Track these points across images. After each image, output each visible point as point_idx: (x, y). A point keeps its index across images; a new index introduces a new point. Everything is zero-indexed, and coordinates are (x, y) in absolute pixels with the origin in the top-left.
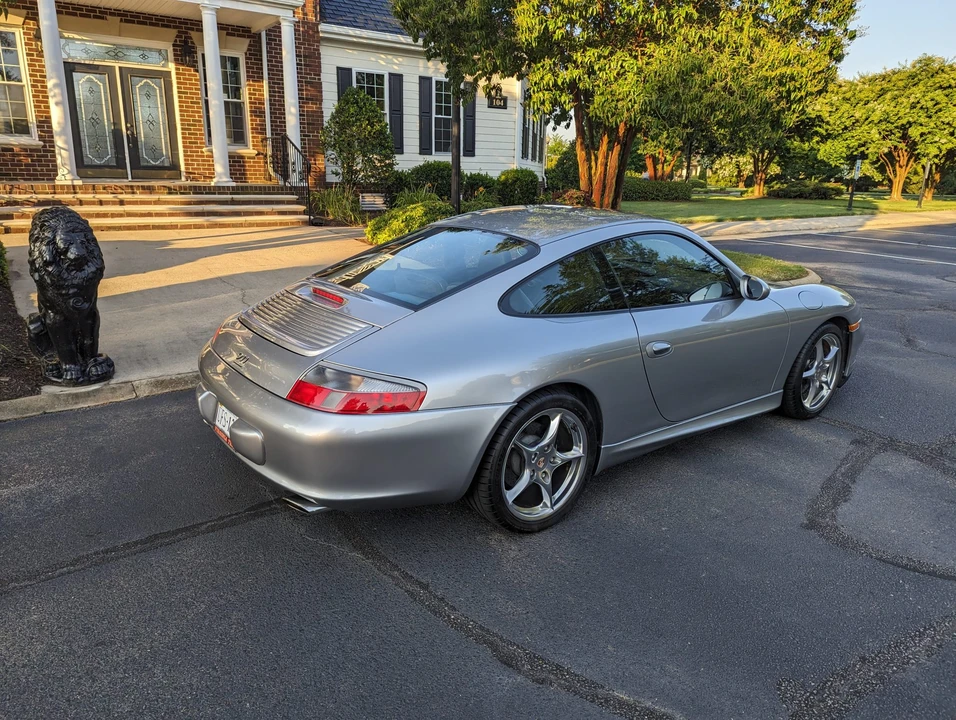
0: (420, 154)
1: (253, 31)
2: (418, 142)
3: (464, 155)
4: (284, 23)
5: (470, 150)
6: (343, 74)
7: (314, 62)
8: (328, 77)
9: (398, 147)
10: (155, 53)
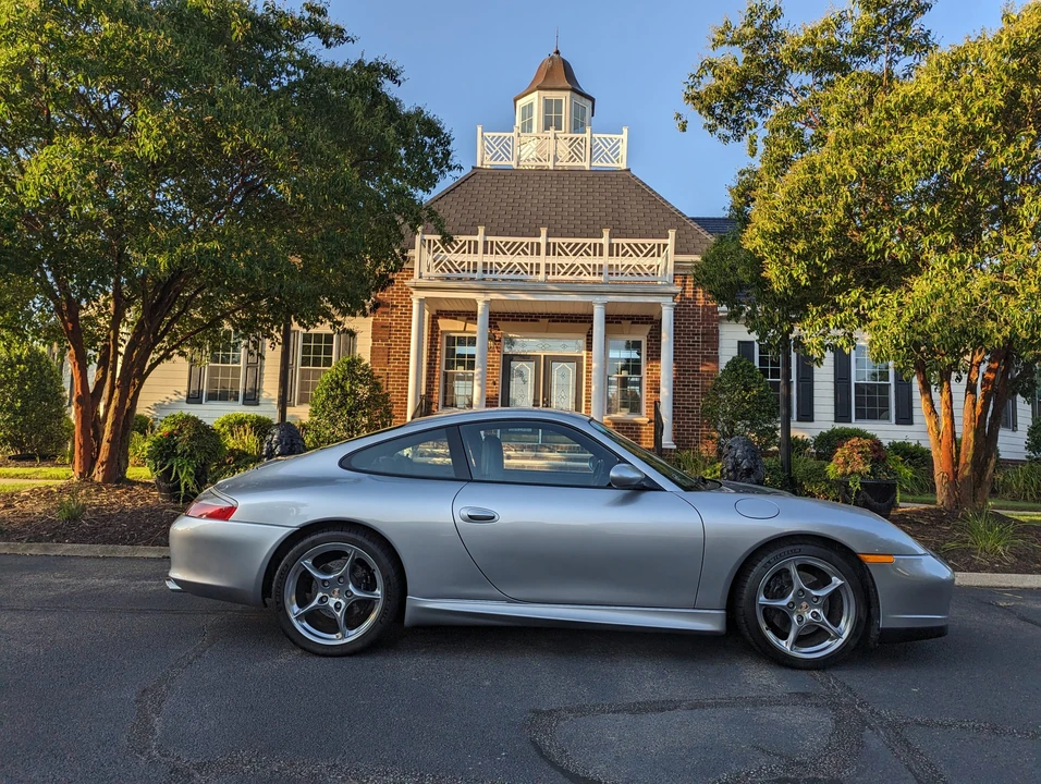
0: (835, 422)
1: (655, 318)
2: (832, 409)
3: (897, 423)
4: (664, 308)
5: (905, 417)
6: (744, 347)
7: (712, 339)
8: (727, 351)
9: (807, 415)
10: (572, 343)
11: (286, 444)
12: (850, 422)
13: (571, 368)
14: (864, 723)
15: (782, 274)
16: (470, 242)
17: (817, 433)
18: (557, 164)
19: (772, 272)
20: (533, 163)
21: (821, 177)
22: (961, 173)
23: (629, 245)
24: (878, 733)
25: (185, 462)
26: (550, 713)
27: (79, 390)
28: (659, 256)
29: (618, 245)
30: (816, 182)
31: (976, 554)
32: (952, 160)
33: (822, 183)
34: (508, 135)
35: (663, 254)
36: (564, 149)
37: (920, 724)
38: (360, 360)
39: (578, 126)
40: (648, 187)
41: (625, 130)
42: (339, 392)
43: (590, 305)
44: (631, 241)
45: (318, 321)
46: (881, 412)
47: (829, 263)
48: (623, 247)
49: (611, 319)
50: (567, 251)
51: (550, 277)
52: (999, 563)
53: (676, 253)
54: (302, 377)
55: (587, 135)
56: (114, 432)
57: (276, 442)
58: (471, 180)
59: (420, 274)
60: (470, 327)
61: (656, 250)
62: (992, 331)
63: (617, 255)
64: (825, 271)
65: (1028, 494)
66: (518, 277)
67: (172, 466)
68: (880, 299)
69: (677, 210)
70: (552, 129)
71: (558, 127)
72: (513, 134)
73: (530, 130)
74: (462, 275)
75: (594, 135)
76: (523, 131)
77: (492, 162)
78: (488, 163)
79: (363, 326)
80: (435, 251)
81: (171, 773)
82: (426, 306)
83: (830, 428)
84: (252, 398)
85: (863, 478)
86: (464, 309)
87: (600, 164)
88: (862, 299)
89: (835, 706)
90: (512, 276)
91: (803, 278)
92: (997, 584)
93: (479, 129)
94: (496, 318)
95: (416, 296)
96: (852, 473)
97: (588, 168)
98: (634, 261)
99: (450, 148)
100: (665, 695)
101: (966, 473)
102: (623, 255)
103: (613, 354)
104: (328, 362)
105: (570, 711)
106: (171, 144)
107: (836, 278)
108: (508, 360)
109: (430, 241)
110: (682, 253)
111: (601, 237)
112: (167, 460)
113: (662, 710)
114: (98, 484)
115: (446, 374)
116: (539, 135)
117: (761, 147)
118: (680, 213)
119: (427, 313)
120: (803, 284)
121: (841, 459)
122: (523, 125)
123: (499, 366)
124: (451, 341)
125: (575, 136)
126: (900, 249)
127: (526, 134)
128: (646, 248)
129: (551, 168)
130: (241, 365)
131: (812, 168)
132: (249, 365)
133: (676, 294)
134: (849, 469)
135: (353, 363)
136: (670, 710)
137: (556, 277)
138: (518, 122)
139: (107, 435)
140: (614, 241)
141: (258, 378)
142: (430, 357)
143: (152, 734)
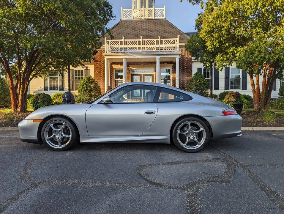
0: (225, 90)
1: (174, 62)
2: (224, 86)
3: (242, 89)
4: (176, 59)
5: (245, 88)
6: (199, 69)
7: (190, 68)
8: (194, 71)
9: (217, 88)
10: (150, 70)
11: (69, 98)
12: (229, 90)
13: (150, 77)
14: (236, 166)
15: (211, 44)
16: (120, 41)
17: (220, 93)
18: (145, 18)
19: (208, 44)
20: (138, 18)
21: (223, 12)
22: (265, 9)
23: (166, 40)
24: (240, 168)
25: (42, 104)
26: (144, 166)
27: (11, 86)
28: (175, 44)
29: (163, 40)
30: (222, 14)
31: (266, 122)
32: (263, 5)
33: (223, 14)
34: (130, 9)
35: (176, 43)
36: (147, 13)
37: (252, 165)
38: (91, 77)
39: (151, 6)
40: (171, 24)
41: (164, 7)
42: (86, 86)
43: (155, 58)
44: (167, 39)
45: (78, 65)
46: (238, 86)
47: (225, 40)
48: (164, 41)
49: (162, 63)
50: (148, 43)
51: (144, 51)
52: (272, 124)
53: (180, 43)
54: (75, 83)
55: (153, 9)
56: (22, 97)
57: (66, 97)
58: (120, 24)
59: (106, 51)
60: (122, 67)
61: (174, 42)
62: (273, 56)
63: (163, 44)
64: (224, 42)
65: (279, 107)
66: (135, 51)
67: (38, 106)
68: (240, 50)
69: (180, 30)
70: (143, 7)
71: (145, 7)
72: (132, 9)
73: (137, 8)
74: (118, 51)
75: (155, 9)
76: (135, 8)
77: (126, 18)
78: (125, 18)
79: (91, 67)
80: (110, 45)
81: (31, 185)
82: (109, 61)
83: (223, 91)
84: (62, 89)
85: (233, 102)
86: (120, 62)
87: (157, 17)
88: (234, 50)
89: (227, 162)
90: (133, 51)
91: (217, 45)
92: (271, 130)
93: (122, 8)
94: (128, 64)
95: (106, 58)
96: (230, 101)
97: (154, 19)
98: (168, 45)
99: (112, 10)
100: (177, 160)
101: (262, 100)
102: (164, 44)
103: (162, 74)
104: (82, 78)
105: (150, 165)
106: (27, 9)
107: (227, 44)
108: (133, 76)
109: (109, 42)
110: (181, 43)
111: (158, 38)
112: (36, 104)
113: (177, 164)
114: (19, 112)
115: (115, 81)
116: (139, 9)
117: (205, 6)
118: (181, 31)
119: (109, 63)
120: (217, 47)
121: (227, 98)
122: (135, 6)
123: (130, 78)
124: (116, 71)
125: (150, 9)
126: (246, 34)
127: (136, 9)
128: (171, 41)
129: (143, 19)
130: (58, 80)
131: (220, 10)
132: (60, 80)
133: (180, 54)
134: (229, 100)
135: (89, 78)
136: (179, 164)
137: (145, 51)
138: (133, 5)
139: (20, 98)
140: (162, 39)
141: (63, 83)
142: (111, 76)
143: (27, 175)
